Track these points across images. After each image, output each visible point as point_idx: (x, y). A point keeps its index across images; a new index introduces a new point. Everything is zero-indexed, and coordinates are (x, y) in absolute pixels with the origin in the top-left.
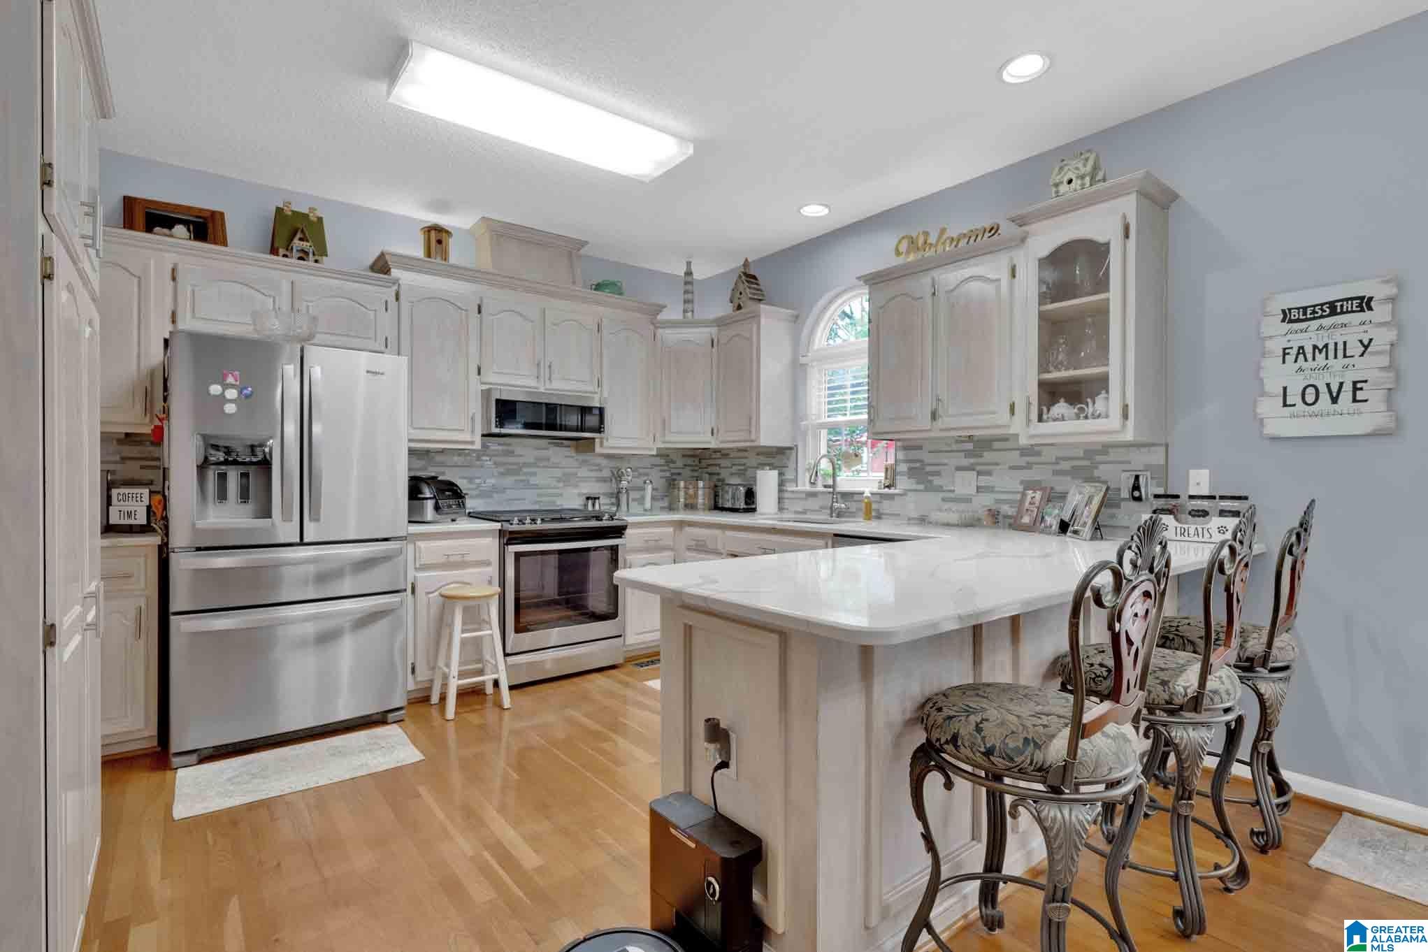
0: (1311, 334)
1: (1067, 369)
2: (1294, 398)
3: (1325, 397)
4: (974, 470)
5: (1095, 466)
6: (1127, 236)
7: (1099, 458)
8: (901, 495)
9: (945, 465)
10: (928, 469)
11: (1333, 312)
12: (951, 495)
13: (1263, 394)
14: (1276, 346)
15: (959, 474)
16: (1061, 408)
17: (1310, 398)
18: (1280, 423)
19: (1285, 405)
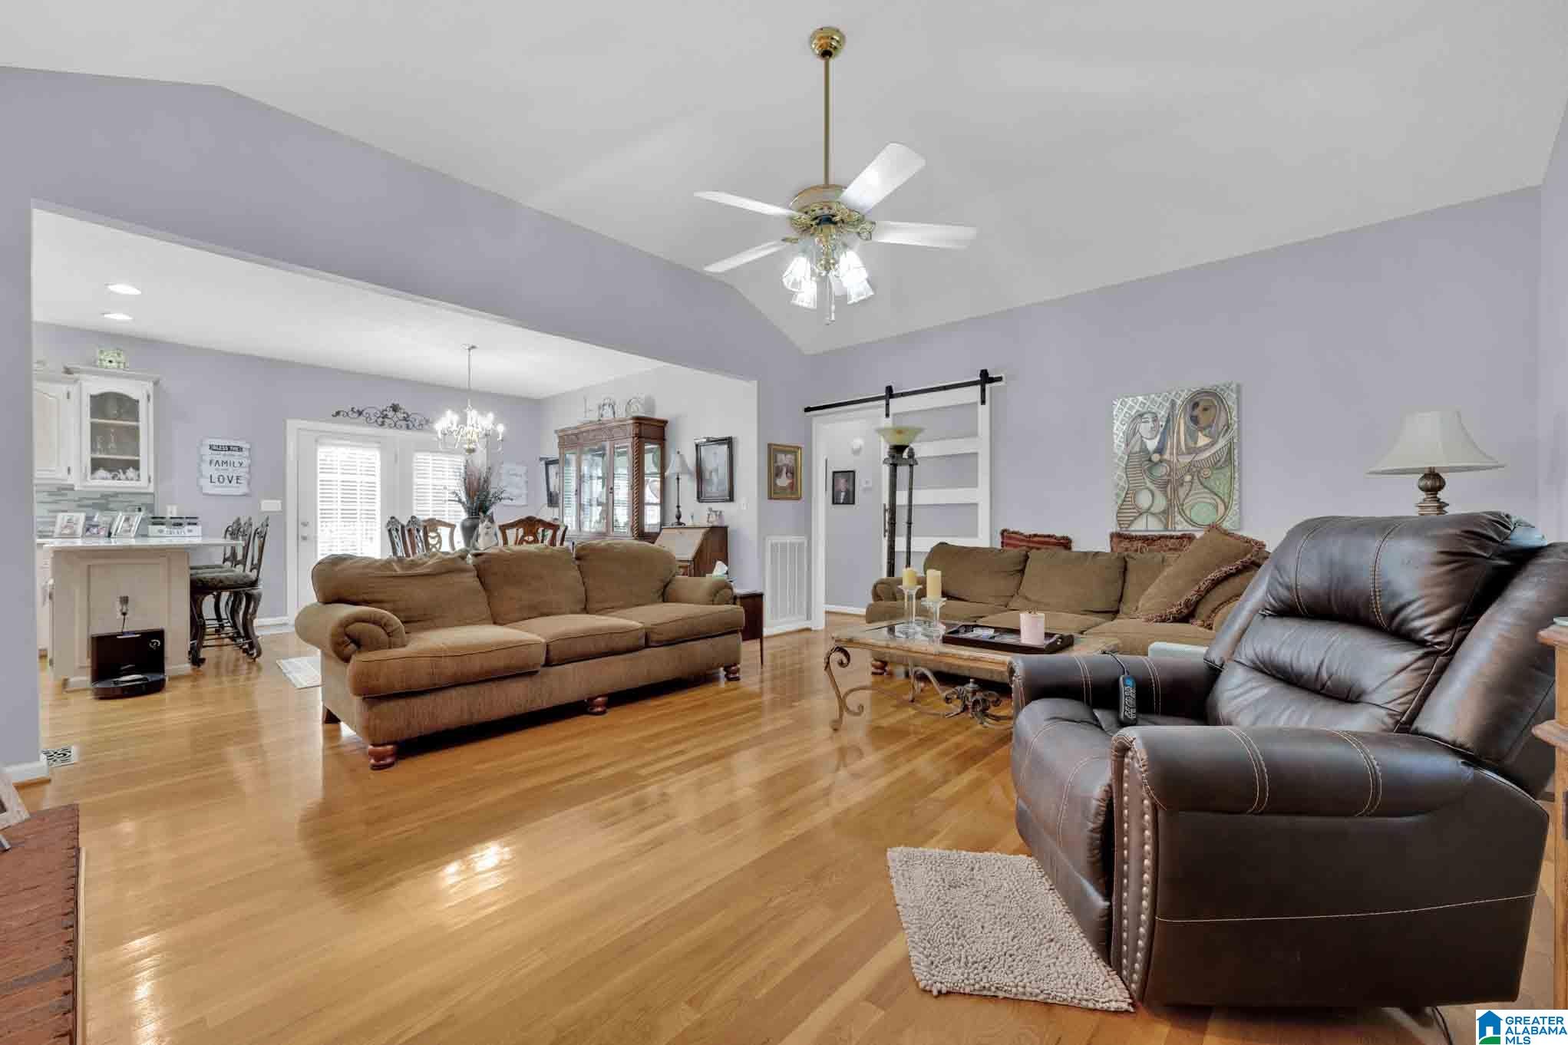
0: (220, 456)
1: (101, 453)
2: (215, 479)
3: (227, 481)
6: (149, 400)
11: (229, 449)
13: (202, 475)
14: (208, 459)
16: (102, 473)
17: (221, 480)
18: (209, 488)
19: (211, 482)
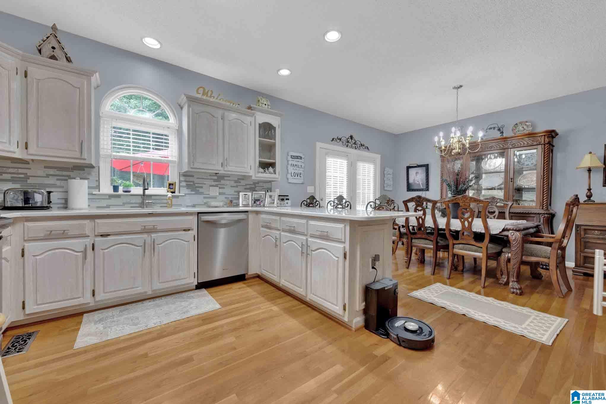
0: (294, 162)
4: (217, 186)
5: (256, 187)
6: (279, 127)
7: (257, 185)
8: (184, 196)
9: (205, 184)
10: (196, 185)
11: (298, 158)
12: (208, 196)
13: (288, 172)
14: (290, 163)
15: (211, 187)
16: (261, 169)
17: (295, 175)
18: (291, 180)
19: (291, 176)
